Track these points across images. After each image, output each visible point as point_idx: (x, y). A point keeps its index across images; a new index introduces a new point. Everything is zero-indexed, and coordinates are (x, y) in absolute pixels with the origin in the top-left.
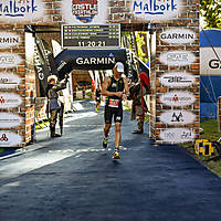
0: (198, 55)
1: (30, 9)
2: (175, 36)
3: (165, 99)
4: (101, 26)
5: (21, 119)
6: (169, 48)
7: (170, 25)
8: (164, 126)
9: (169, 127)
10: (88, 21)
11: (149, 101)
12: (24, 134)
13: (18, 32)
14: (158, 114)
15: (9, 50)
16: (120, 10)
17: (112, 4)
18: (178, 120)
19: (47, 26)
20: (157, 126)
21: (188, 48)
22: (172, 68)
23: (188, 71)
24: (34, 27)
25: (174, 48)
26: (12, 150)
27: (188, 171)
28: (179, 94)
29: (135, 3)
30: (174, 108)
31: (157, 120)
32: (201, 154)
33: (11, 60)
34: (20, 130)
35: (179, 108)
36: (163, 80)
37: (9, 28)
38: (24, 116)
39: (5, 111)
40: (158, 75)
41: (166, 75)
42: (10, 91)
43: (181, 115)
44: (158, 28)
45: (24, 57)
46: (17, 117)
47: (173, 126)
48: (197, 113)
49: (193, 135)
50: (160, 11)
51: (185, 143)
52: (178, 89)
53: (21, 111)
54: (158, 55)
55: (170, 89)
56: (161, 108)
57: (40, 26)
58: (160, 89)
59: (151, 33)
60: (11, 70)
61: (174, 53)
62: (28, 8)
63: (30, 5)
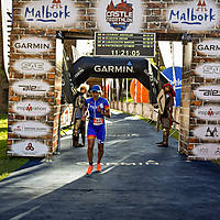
1: (63, 15)
2: (212, 47)
3: (200, 112)
4: (134, 35)
5: (48, 128)
6: (206, 60)
7: (208, 36)
8: (197, 141)
9: (203, 142)
10: (122, 29)
11: (181, 115)
12: (51, 143)
13: (49, 38)
14: (191, 128)
15: (39, 56)
16: (156, 19)
17: (148, 13)
18: (212, 135)
20: (189, 141)
22: (208, 81)
24: (64, 33)
25: (211, 60)
26: (36, 160)
29: (172, 12)
30: (209, 123)
31: (191, 134)
33: (40, 67)
34: (47, 140)
35: (213, 123)
36: (198, 93)
37: (41, 33)
38: (52, 125)
39: (32, 119)
40: (194, 87)
41: (201, 88)
42: (38, 98)
43: (215, 130)
44: (195, 38)
45: (54, 64)
46: (44, 126)
47: (207, 142)
50: (197, 21)
51: (219, 160)
52: (214, 103)
53: (48, 120)
54: (194, 66)
55: (206, 103)
56: (195, 122)
57: (72, 33)
58: (195, 102)
59: (185, 44)
60: (41, 77)
61: (212, 64)
62: (61, 13)
63: (63, 11)
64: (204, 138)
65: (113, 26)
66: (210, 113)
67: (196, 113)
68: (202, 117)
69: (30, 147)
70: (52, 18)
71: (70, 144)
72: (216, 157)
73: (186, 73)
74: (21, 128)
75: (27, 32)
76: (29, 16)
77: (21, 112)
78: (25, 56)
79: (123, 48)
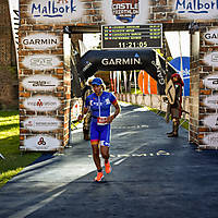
1: (69, 10)
4: (141, 26)
6: (214, 49)
7: (215, 24)
8: (207, 130)
9: (213, 130)
10: (129, 21)
11: (190, 105)
12: (62, 138)
13: (56, 34)
14: (201, 117)
15: (47, 52)
16: (162, 9)
17: (154, 3)
20: (200, 130)
22: (217, 70)
24: (71, 27)
26: (48, 154)
29: (178, 2)
31: (201, 124)
33: (49, 62)
34: (58, 134)
36: (207, 82)
37: (47, 29)
38: (62, 119)
39: (43, 114)
40: (202, 76)
41: (210, 77)
42: (48, 93)
44: (202, 27)
45: (62, 59)
50: (204, 9)
53: (59, 114)
54: (202, 55)
55: (215, 92)
56: (205, 111)
57: (79, 27)
58: (204, 91)
59: (192, 33)
60: (50, 72)
62: (67, 8)
63: (69, 5)
64: (214, 127)
65: (120, 19)
67: (205, 102)
68: (211, 106)
69: (42, 142)
70: (59, 13)
73: (193, 62)
74: (32, 123)
75: (34, 28)
76: (36, 12)
77: (32, 108)
78: (34, 52)
79: (130, 40)
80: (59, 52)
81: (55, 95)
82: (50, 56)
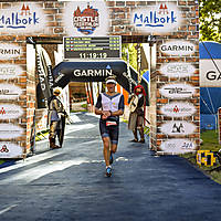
0: (197, 66)
1: (32, 22)
2: (175, 48)
3: (166, 110)
5: (22, 130)
6: (170, 60)
7: (170, 37)
8: (164, 137)
9: (170, 137)
10: (89, 33)
12: (24, 145)
13: (20, 44)
14: (159, 125)
16: (120, 23)
17: (113, 17)
19: (48, 38)
20: (158, 137)
21: (188, 59)
22: (173, 80)
23: (188, 82)
25: (174, 60)
27: (192, 182)
28: (180, 105)
30: (175, 119)
31: (158, 131)
32: (203, 164)
33: (12, 71)
34: (21, 141)
35: (179, 119)
36: (164, 91)
37: (11, 39)
38: (25, 127)
40: (159, 86)
41: (167, 86)
43: (181, 126)
44: (157, 40)
45: (25, 68)
46: (18, 128)
47: (173, 137)
48: (197, 124)
49: (194, 146)
50: (160, 23)
51: (186, 154)
52: (178, 100)
53: (22, 122)
54: (158, 66)
55: (171, 100)
56: (162, 119)
57: (42, 38)
58: (161, 100)
59: (151, 45)
60: (13, 81)
61: (175, 64)
62: (30, 20)
63: (32, 18)
64: (171, 134)
65: (81, 31)
66: (176, 110)
68: (168, 114)
69: (5, 149)
70: (22, 24)
71: (47, 146)
72: (183, 152)
79: (90, 52)
80: (22, 62)
81: (18, 103)
82: (13, 66)
